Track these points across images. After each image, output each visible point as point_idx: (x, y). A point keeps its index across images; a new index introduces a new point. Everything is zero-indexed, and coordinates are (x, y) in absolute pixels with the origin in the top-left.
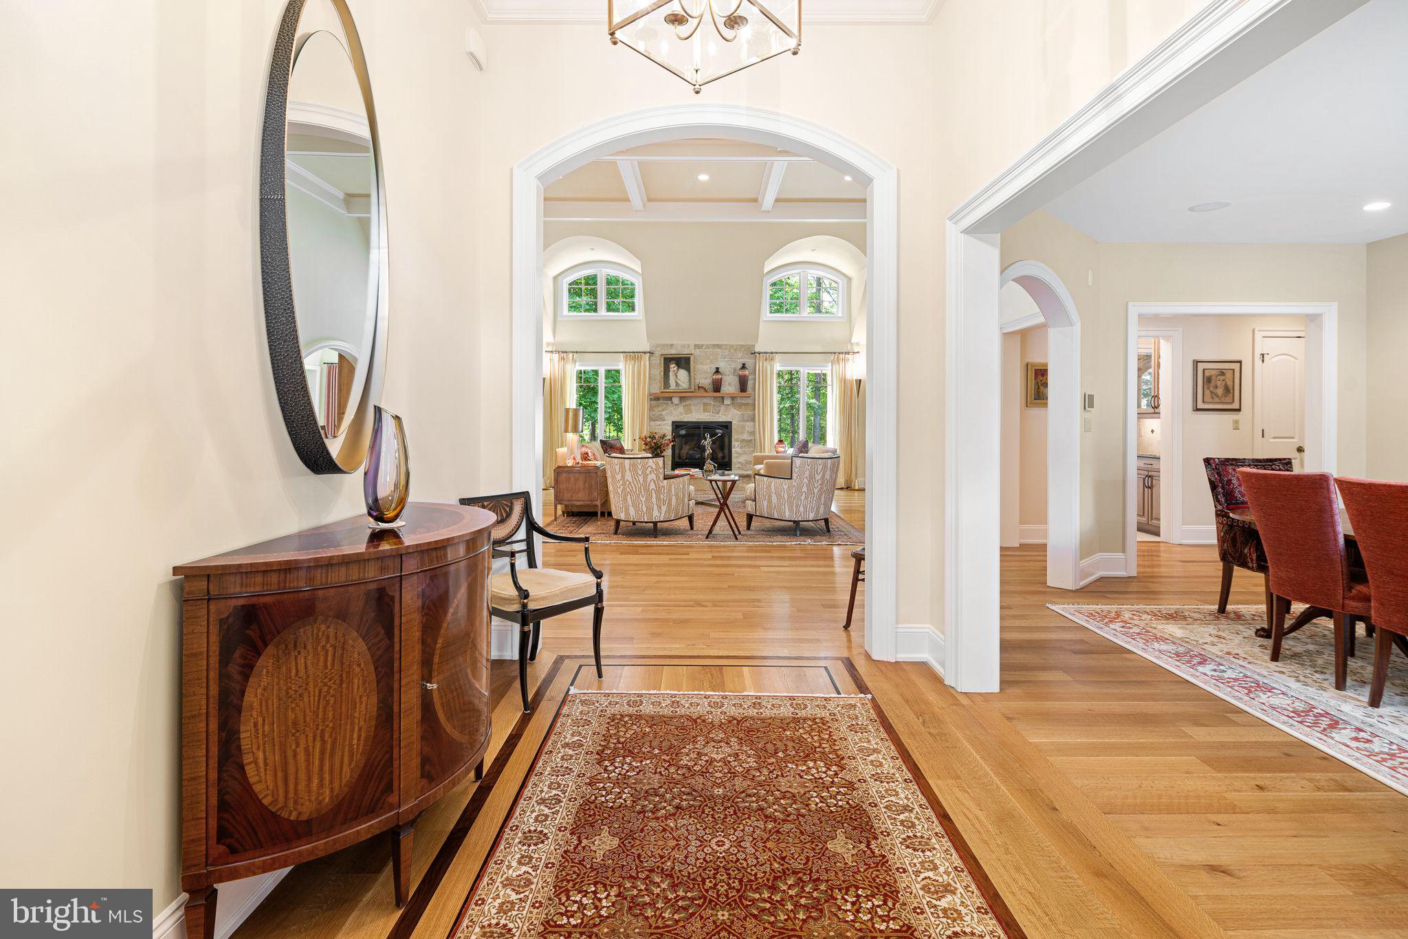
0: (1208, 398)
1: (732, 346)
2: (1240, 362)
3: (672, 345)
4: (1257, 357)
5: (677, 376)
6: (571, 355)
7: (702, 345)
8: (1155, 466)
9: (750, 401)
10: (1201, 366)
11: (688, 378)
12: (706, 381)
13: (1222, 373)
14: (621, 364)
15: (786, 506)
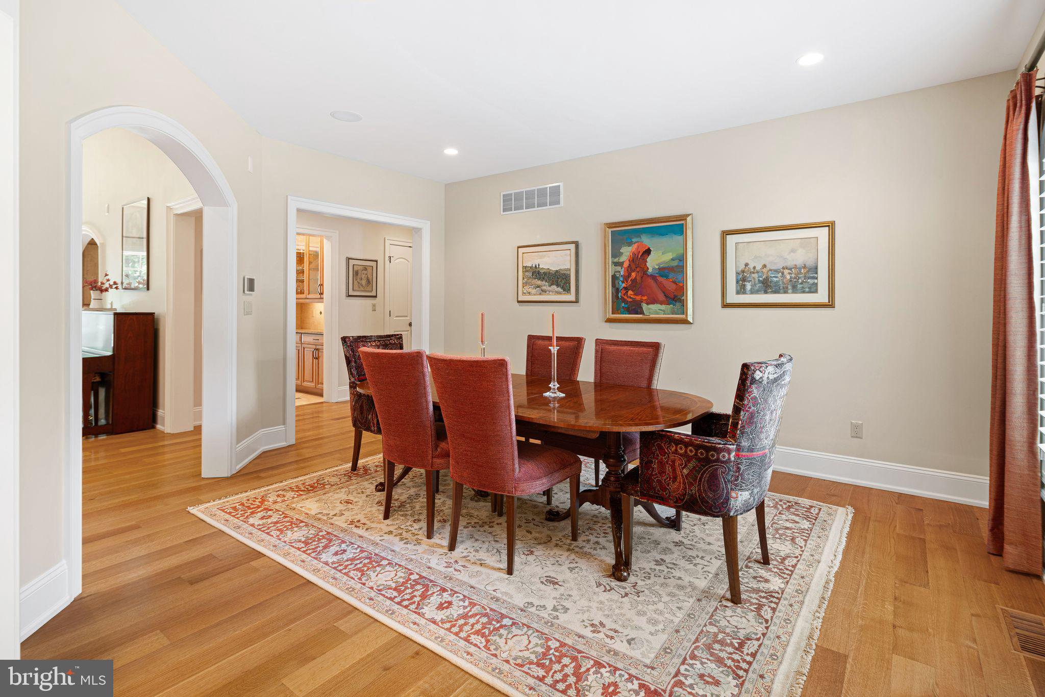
0: (356, 287)
2: (377, 261)
4: (387, 258)
8: (320, 341)
10: (352, 262)
13: (365, 269)
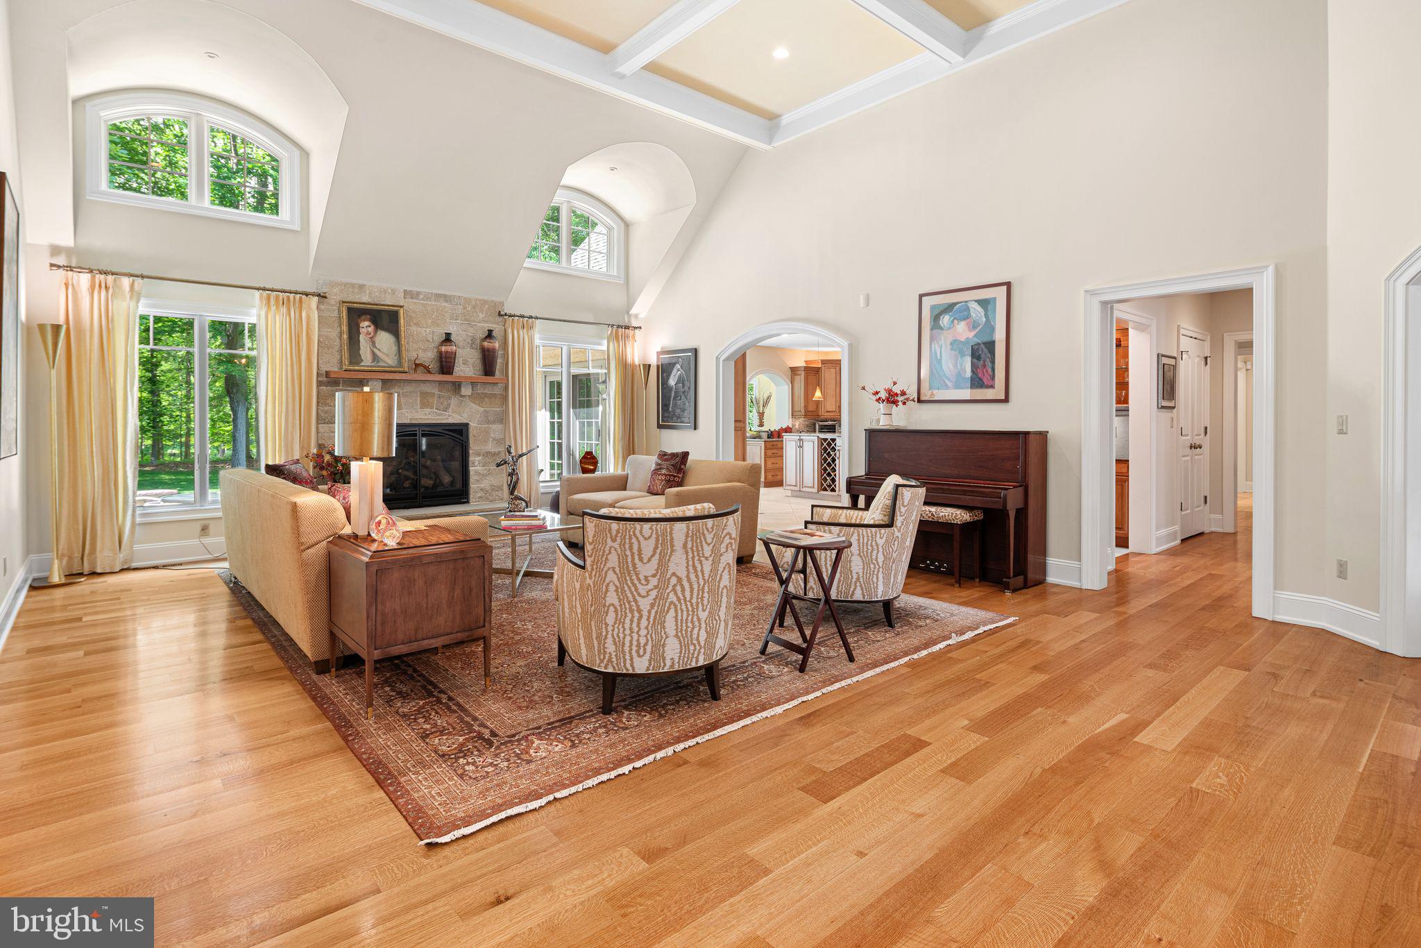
0: (1165, 395)
1: (468, 301)
2: (1176, 358)
3: (361, 287)
4: (1180, 354)
5: (374, 343)
6: (126, 282)
7: (418, 293)
9: (497, 390)
10: (1162, 360)
11: (395, 348)
12: (428, 356)
13: (1170, 369)
14: (254, 311)
15: (881, 576)
